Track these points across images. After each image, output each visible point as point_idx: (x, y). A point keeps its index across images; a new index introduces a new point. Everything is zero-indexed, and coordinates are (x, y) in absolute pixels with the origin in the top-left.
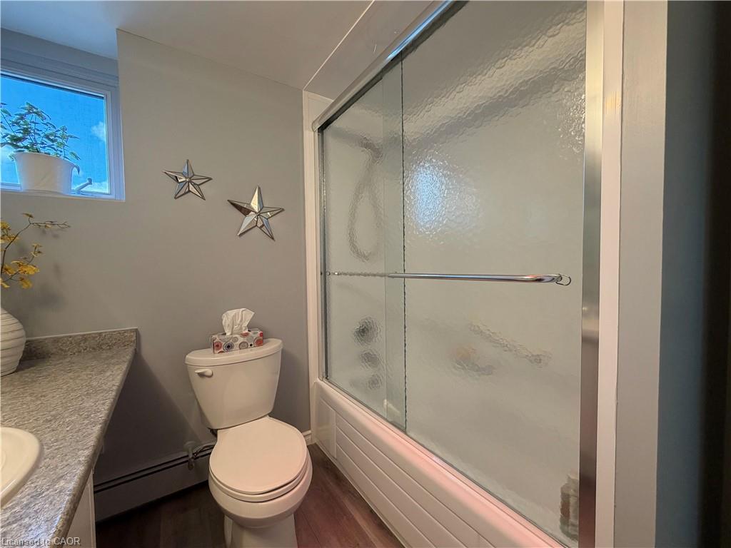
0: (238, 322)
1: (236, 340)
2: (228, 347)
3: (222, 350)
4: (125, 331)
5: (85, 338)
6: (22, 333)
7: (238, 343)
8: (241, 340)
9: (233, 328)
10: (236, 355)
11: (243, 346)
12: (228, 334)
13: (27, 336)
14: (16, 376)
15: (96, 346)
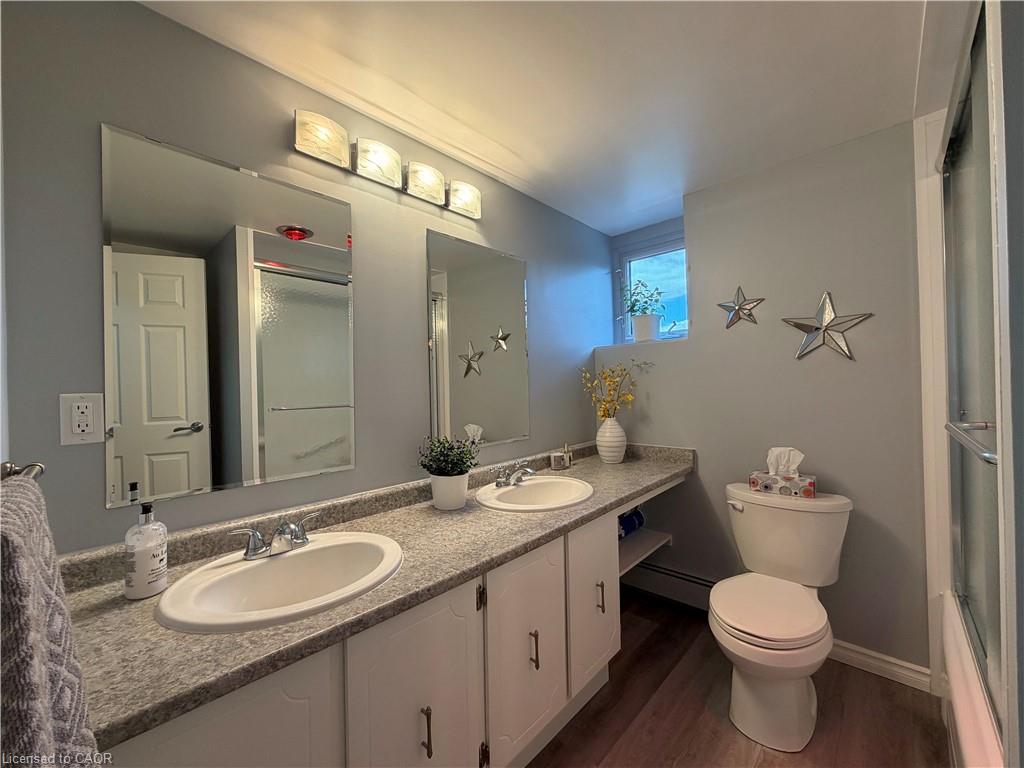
0: (784, 462)
1: (776, 482)
2: (766, 487)
3: (758, 488)
4: (686, 450)
5: (660, 450)
6: (625, 438)
7: (779, 486)
8: (782, 483)
9: (777, 468)
10: (774, 499)
11: (783, 491)
12: (771, 474)
13: (628, 440)
14: (623, 466)
15: (667, 457)
